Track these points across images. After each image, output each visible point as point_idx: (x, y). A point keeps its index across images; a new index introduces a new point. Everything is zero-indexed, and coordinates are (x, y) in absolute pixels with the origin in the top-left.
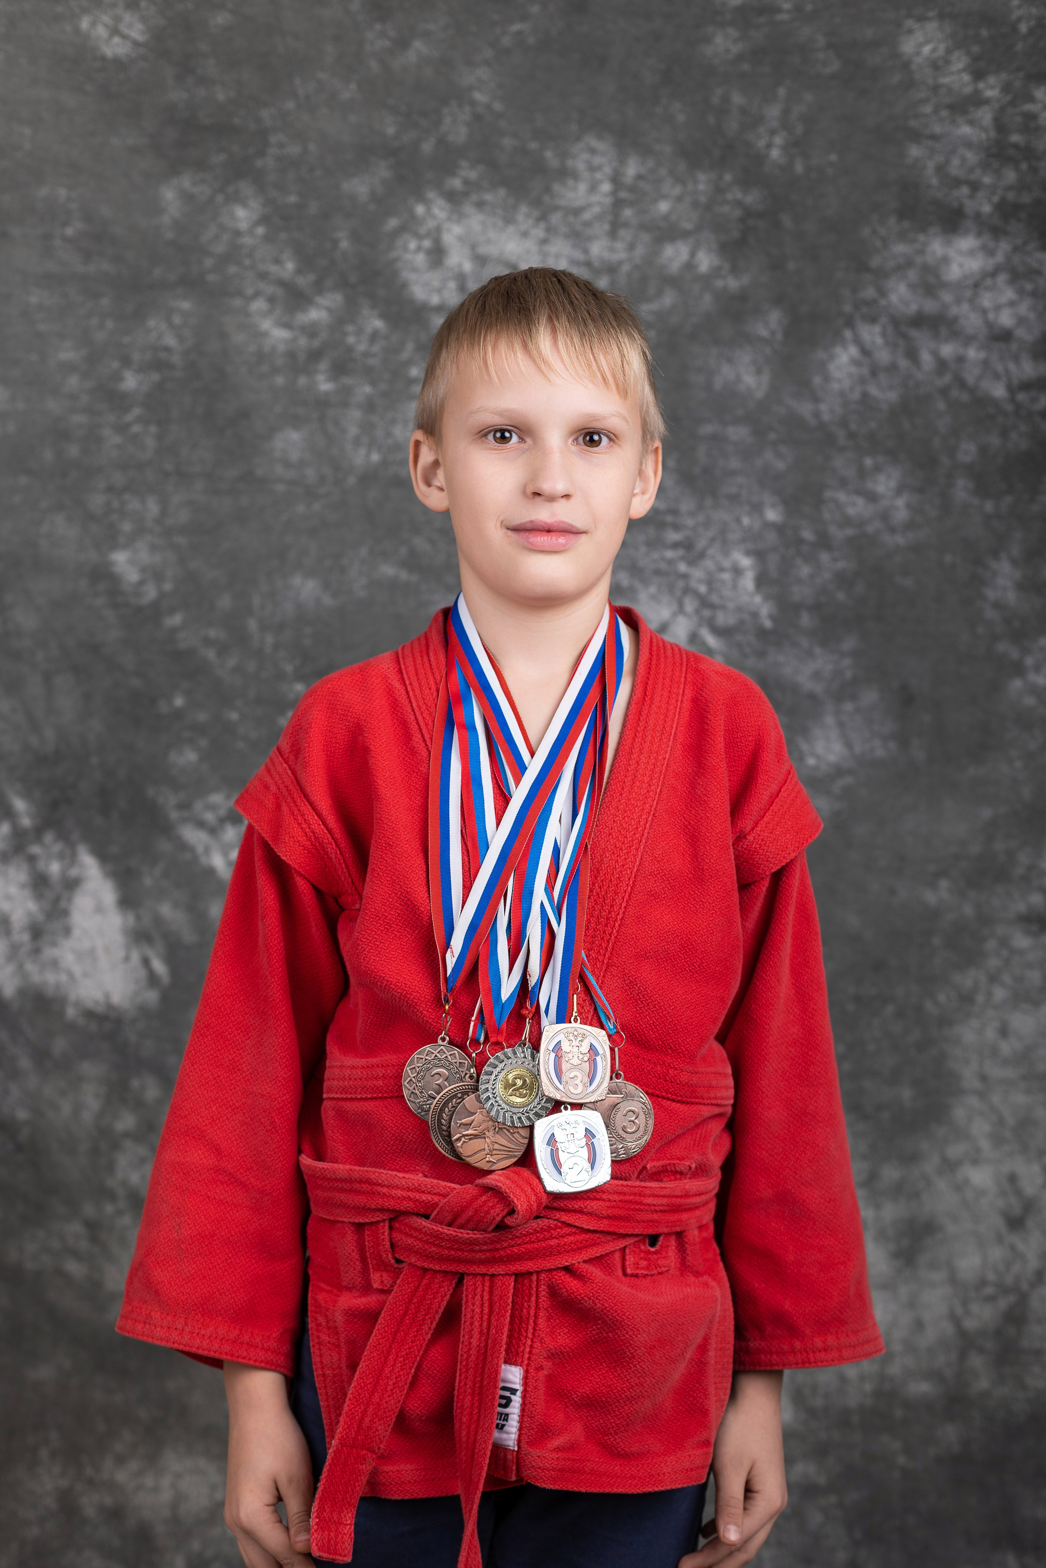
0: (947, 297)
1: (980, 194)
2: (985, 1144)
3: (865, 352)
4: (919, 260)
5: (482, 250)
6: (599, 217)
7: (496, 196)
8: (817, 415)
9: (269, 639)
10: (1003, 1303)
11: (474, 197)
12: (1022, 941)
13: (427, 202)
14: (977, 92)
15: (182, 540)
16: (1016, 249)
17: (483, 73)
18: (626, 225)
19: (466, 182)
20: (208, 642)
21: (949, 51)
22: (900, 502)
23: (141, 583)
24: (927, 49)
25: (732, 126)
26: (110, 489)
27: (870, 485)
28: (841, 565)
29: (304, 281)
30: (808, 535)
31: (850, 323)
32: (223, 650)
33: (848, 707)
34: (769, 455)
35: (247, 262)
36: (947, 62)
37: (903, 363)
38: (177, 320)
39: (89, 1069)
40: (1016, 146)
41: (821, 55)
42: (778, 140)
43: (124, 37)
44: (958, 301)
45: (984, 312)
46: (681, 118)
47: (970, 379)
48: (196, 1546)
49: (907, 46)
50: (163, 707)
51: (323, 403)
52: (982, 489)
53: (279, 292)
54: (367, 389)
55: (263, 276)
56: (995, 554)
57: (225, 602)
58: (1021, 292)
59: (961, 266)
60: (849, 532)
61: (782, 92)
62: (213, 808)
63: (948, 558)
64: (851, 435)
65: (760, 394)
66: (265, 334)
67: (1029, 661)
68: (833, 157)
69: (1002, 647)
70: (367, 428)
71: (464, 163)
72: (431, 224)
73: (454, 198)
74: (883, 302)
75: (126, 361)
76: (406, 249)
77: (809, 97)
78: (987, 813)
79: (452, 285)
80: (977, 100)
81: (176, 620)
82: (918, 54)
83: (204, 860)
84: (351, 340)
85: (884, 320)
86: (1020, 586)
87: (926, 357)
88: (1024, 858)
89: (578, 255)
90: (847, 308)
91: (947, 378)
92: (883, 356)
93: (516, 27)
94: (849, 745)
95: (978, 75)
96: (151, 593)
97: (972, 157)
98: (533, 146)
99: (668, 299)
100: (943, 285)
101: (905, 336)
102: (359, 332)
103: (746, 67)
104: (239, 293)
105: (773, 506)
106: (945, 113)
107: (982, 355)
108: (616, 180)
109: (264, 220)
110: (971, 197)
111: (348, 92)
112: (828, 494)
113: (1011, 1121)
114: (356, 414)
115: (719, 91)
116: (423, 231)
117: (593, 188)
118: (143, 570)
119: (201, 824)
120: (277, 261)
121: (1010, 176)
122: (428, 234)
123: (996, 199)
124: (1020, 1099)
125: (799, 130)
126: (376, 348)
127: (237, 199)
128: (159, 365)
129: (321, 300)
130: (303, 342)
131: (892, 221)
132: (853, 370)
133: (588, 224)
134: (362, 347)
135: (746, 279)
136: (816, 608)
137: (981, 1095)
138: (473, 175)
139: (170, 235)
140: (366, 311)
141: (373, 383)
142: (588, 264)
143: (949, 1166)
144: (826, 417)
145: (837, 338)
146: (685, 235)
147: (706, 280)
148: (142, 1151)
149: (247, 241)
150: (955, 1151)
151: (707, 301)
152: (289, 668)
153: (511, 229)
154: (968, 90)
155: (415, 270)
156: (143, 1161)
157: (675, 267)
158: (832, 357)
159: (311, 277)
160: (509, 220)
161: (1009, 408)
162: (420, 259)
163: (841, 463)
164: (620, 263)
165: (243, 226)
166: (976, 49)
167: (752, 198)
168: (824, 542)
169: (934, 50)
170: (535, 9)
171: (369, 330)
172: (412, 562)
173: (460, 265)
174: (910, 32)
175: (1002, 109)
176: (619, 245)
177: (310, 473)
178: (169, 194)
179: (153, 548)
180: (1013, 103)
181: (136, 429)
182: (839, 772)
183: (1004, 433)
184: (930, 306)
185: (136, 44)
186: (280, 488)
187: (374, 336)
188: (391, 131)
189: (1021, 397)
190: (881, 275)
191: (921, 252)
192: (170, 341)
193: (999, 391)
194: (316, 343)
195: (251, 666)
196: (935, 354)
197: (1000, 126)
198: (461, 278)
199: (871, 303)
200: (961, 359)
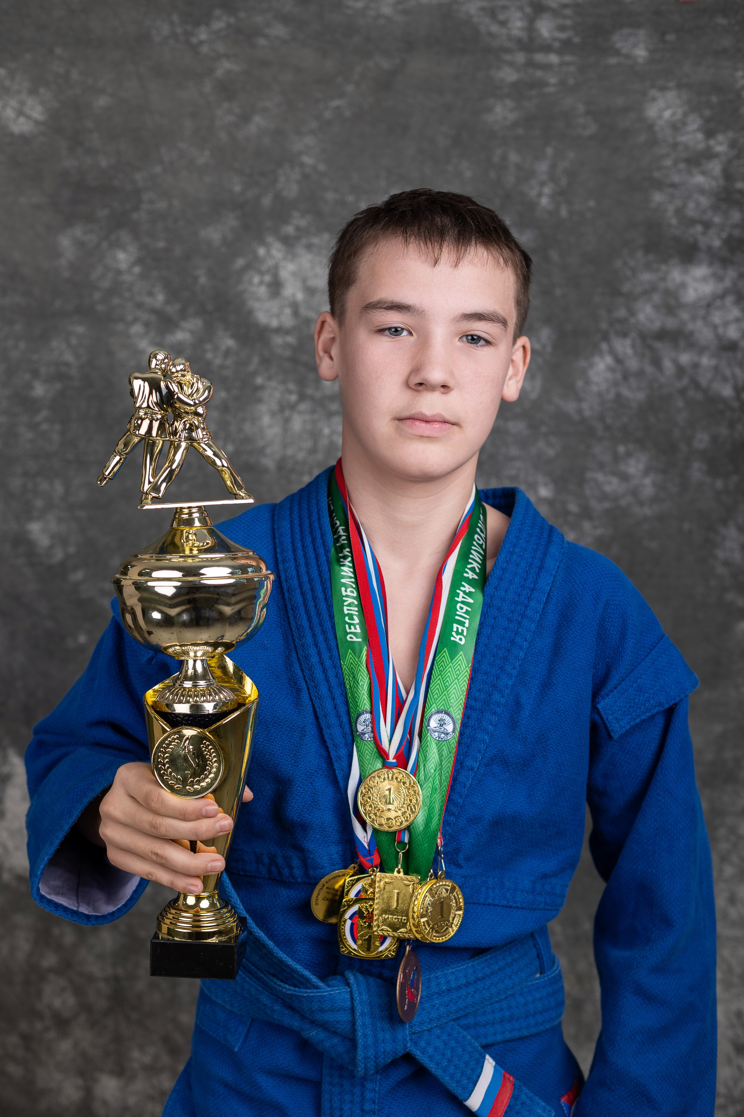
0: (685, 316)
1: (712, 232)
3: (619, 361)
4: (662, 285)
8: (580, 411)
11: (304, 241)
13: (267, 246)
14: (709, 148)
15: (81, 514)
17: (309, 140)
19: (298, 229)
21: (685, 115)
22: (648, 481)
23: (51, 547)
24: (667, 114)
25: (510, 179)
26: (26, 474)
27: (622, 467)
28: (599, 531)
29: (172, 310)
30: (573, 507)
31: (606, 337)
34: (541, 444)
35: (127, 295)
36: (684, 124)
37: (649, 369)
38: (74, 341)
39: (20, 919)
40: (740, 192)
41: (581, 121)
42: (547, 190)
43: (28, 117)
44: (694, 318)
45: (715, 327)
46: (468, 174)
47: (704, 381)
49: (652, 112)
50: (70, 643)
53: (153, 318)
55: (140, 306)
56: (725, 522)
59: (696, 290)
60: (607, 505)
61: (549, 151)
63: (686, 526)
64: (608, 428)
65: (533, 396)
66: (143, 352)
68: (592, 203)
69: (730, 596)
71: (296, 214)
72: (270, 263)
73: (288, 242)
74: (633, 321)
75: (35, 374)
76: (251, 283)
77: (571, 155)
79: (288, 311)
80: (709, 155)
81: (78, 576)
82: (660, 117)
84: (209, 355)
85: (633, 334)
87: (668, 365)
90: (604, 326)
91: (685, 381)
92: (633, 364)
93: (335, 103)
95: (709, 134)
96: (59, 555)
97: (704, 201)
98: (351, 198)
100: (681, 306)
101: (650, 348)
102: (216, 349)
103: (520, 131)
104: (122, 319)
105: (545, 485)
106: (682, 166)
107: (713, 362)
109: (139, 261)
110: (704, 233)
111: (203, 158)
112: (589, 475)
115: (499, 152)
116: (264, 268)
118: (53, 537)
120: (151, 294)
122: (268, 271)
123: (724, 235)
125: (564, 181)
126: (229, 362)
127: (118, 245)
128: (61, 377)
129: (185, 324)
131: (640, 254)
132: (609, 375)
134: (218, 361)
138: (303, 223)
139: (67, 274)
140: (220, 333)
144: (587, 413)
145: (596, 350)
149: (127, 278)
154: (701, 146)
155: (258, 299)
156: (63, 990)
158: (591, 365)
159: (177, 306)
162: (262, 291)
163: (599, 450)
165: (123, 266)
166: (707, 113)
168: (586, 513)
169: (674, 114)
170: (350, 88)
171: (223, 348)
173: (294, 295)
174: (654, 99)
175: (729, 162)
178: (65, 242)
179: (60, 520)
180: (738, 157)
181: (45, 427)
183: (731, 426)
184: (671, 323)
185: (37, 123)
187: (227, 353)
188: (237, 188)
190: (631, 298)
191: (664, 279)
192: (69, 357)
193: (727, 391)
196: (675, 362)
197: (728, 176)
198: (295, 307)
199: (623, 321)
200: (696, 366)
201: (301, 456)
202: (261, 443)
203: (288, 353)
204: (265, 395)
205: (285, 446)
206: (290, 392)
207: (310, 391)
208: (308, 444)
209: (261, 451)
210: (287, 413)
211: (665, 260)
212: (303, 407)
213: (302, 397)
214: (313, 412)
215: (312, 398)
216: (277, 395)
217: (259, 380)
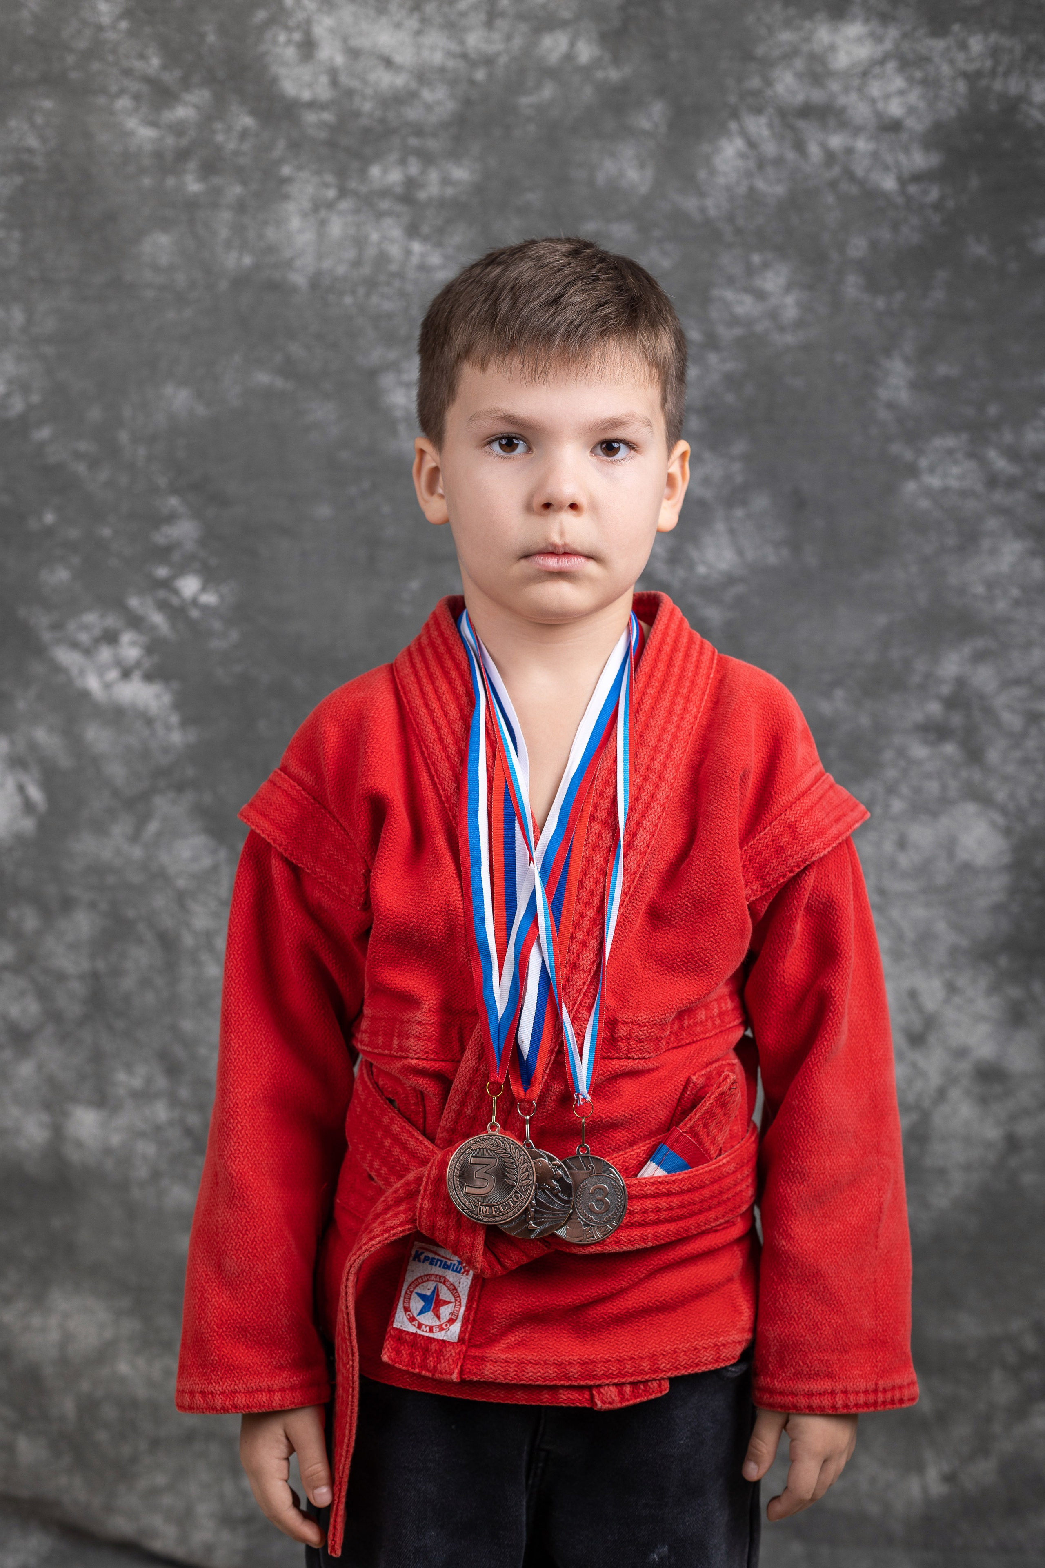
0: (835, 86)
3: (752, 144)
4: (805, 48)
5: (355, 42)
6: (475, 7)
8: (703, 210)
9: (142, 452)
12: (919, 751)
15: (49, 350)
16: (905, 36)
18: (502, 14)
20: (78, 456)
22: (790, 300)
23: (8, 395)
27: (758, 282)
28: (730, 366)
29: (170, 78)
31: (735, 114)
32: (94, 464)
33: (739, 512)
35: (111, 58)
37: (791, 155)
38: (39, 120)
44: (846, 90)
45: (873, 101)
47: (860, 172)
48: (85, 1386)
50: (33, 524)
51: (192, 205)
52: (873, 286)
53: (145, 88)
54: (238, 189)
55: (127, 72)
56: (887, 352)
57: (95, 414)
58: (911, 80)
59: (849, 53)
60: (738, 331)
62: (86, 628)
63: (839, 358)
64: (739, 231)
65: (644, 189)
66: (131, 134)
67: (923, 463)
69: (896, 448)
70: (239, 229)
72: (301, 16)
74: (769, 93)
76: (275, 42)
78: (882, 620)
79: (324, 79)
81: (44, 433)
83: (79, 683)
84: (220, 138)
85: (771, 110)
86: (914, 386)
87: (814, 150)
88: (920, 666)
89: (454, 47)
90: (733, 99)
91: (836, 171)
92: (770, 148)
94: (740, 552)
96: (17, 405)
99: (548, 92)
100: (830, 74)
101: (792, 128)
102: (229, 129)
104: (103, 91)
107: (871, 146)
109: (127, 13)
112: (716, 292)
113: (910, 935)
114: (226, 216)
116: (292, 22)
118: (10, 382)
119: (75, 645)
120: (142, 56)
122: (298, 27)
124: (919, 912)
126: (246, 146)
128: (22, 167)
129: (188, 97)
130: (170, 141)
131: (777, 7)
132: (740, 163)
133: (463, 14)
134: (232, 146)
135: (627, 70)
136: (705, 411)
137: (881, 909)
139: (30, 31)
140: (234, 108)
141: (244, 183)
142: (464, 56)
144: (712, 212)
145: (722, 130)
146: (564, 24)
147: (586, 71)
148: (21, 983)
149: (111, 36)
151: (588, 93)
152: (162, 481)
153: (384, 20)
155: (285, 64)
156: (22, 993)
157: (554, 58)
158: (717, 150)
159: (177, 73)
160: (381, 11)
161: (900, 200)
162: (290, 53)
163: (729, 261)
164: (498, 54)
165: (106, 20)
168: (712, 342)
171: (238, 127)
172: (288, 370)
173: (331, 59)
176: (496, 36)
177: (181, 279)
179: (19, 358)
182: (730, 580)
183: (895, 227)
184: (817, 96)
186: (150, 294)
187: (244, 135)
189: (912, 189)
190: (766, 64)
191: (807, 39)
192: (32, 142)
193: (889, 184)
194: (184, 142)
195: (124, 480)
196: (823, 146)
198: (333, 74)
199: (756, 93)
200: (849, 151)
201: (341, 270)
202: (288, 254)
203: (323, 135)
204: (293, 189)
205: (320, 257)
206: (326, 185)
207: (353, 184)
208: (350, 254)
209: (289, 264)
210: (323, 213)
211: (809, 14)
212: (345, 205)
213: (343, 192)
214: (357, 211)
215: (356, 194)
216: (310, 189)
217: (286, 170)
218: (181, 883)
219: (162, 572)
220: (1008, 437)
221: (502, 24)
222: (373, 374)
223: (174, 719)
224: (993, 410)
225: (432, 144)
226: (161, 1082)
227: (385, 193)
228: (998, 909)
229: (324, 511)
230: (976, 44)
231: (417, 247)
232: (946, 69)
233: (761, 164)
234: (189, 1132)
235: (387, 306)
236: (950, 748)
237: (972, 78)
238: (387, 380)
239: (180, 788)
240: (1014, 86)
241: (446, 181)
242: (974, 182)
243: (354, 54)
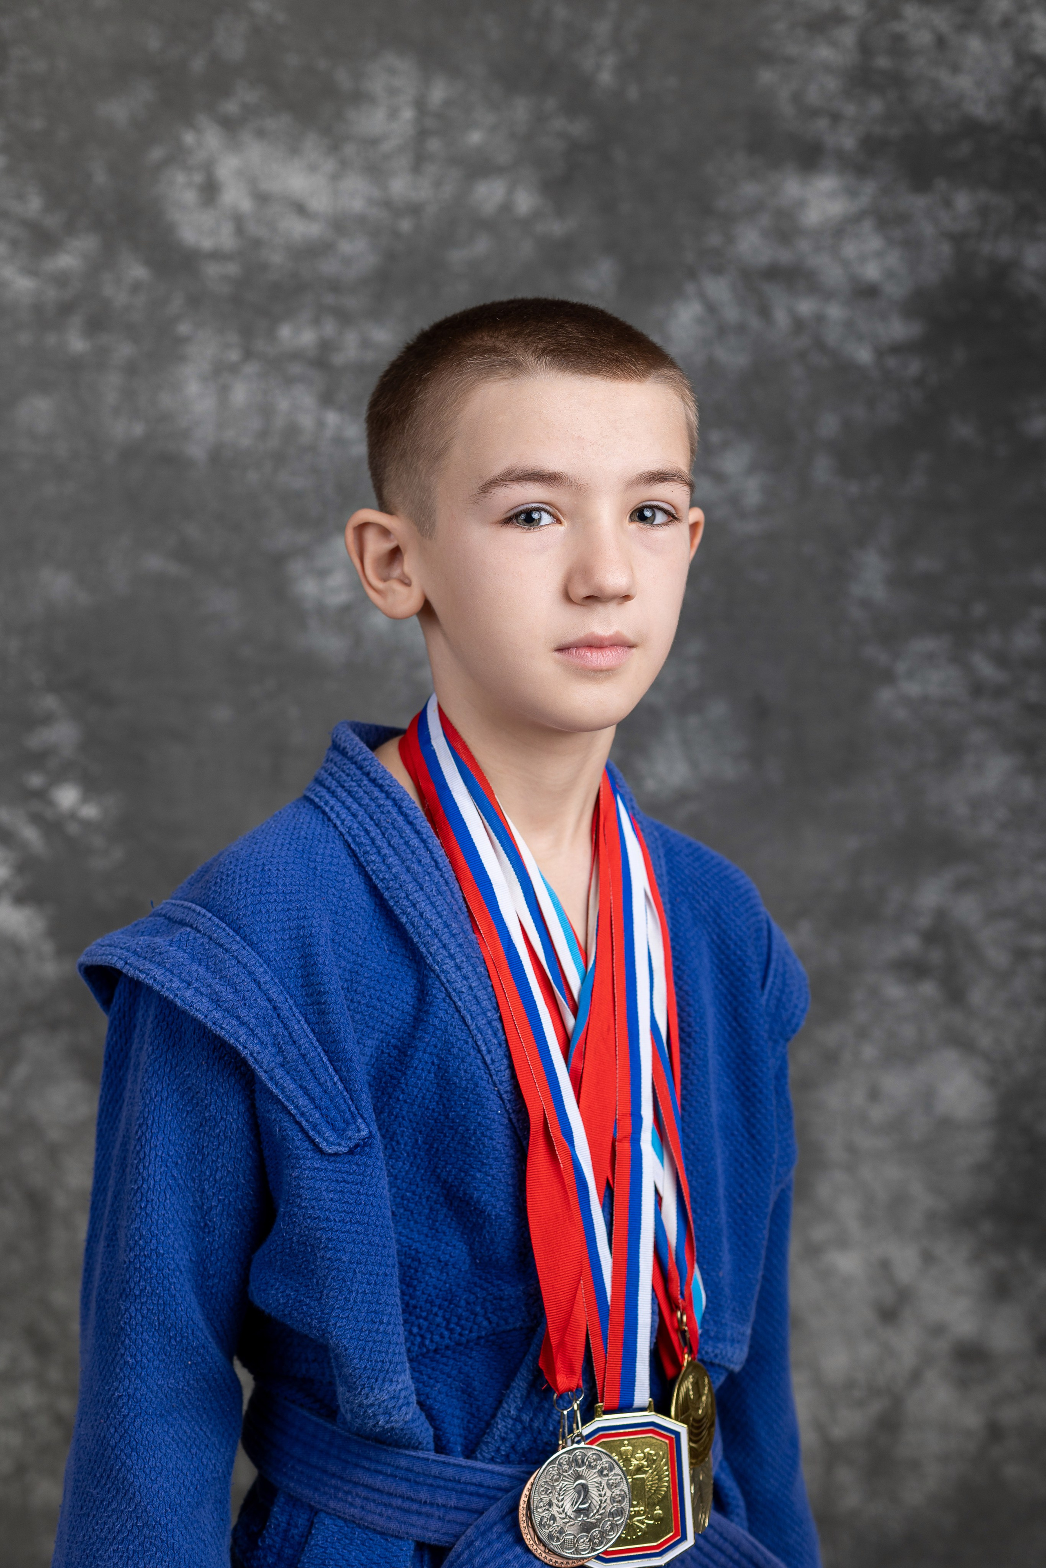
2: (853, 1226)
6: (400, 150)
7: (279, 123)
9: (15, 644)
10: (876, 1407)
12: (894, 990)
16: (883, 191)
18: (432, 158)
33: (693, 721)
51: (75, 366)
52: (845, 469)
54: (128, 349)
58: (889, 240)
67: (901, 667)
70: (128, 394)
78: (852, 843)
86: (891, 581)
88: (896, 895)
89: (376, 193)
94: (694, 765)
99: (482, 246)
108: (420, 105)
113: (883, 1198)
114: (115, 378)
117: (393, 113)
121: (876, 105)
124: (893, 1172)
130: (52, 294)
133: (386, 157)
135: (572, 223)
137: (849, 1169)
141: (136, 342)
142: (387, 204)
143: (813, 1251)
146: (500, 170)
147: (526, 224)
150: (820, 1233)
151: (526, 249)
152: (37, 678)
153: (296, 161)
157: (489, 208)
160: (294, 150)
164: (426, 203)
167: (579, 128)
172: (183, 553)
176: (424, 182)
177: (61, 449)
182: (683, 797)
186: (25, 465)
189: (891, 362)
194: (67, 294)
218: (54, 1135)
219: (36, 780)
220: (994, 639)
221: (431, 170)
222: (279, 560)
223: (48, 947)
224: (979, 610)
225: (351, 303)
226: (28, 1362)
227: (296, 355)
228: (981, 1169)
229: (222, 714)
230: (963, 201)
231: (332, 418)
232: (928, 230)
233: (722, 331)
234: (59, 1419)
235: (299, 483)
236: (928, 989)
237: (958, 239)
238: (296, 567)
239: (53, 1026)
240: (1004, 249)
241: (366, 344)
242: (960, 355)
243: (262, 198)
